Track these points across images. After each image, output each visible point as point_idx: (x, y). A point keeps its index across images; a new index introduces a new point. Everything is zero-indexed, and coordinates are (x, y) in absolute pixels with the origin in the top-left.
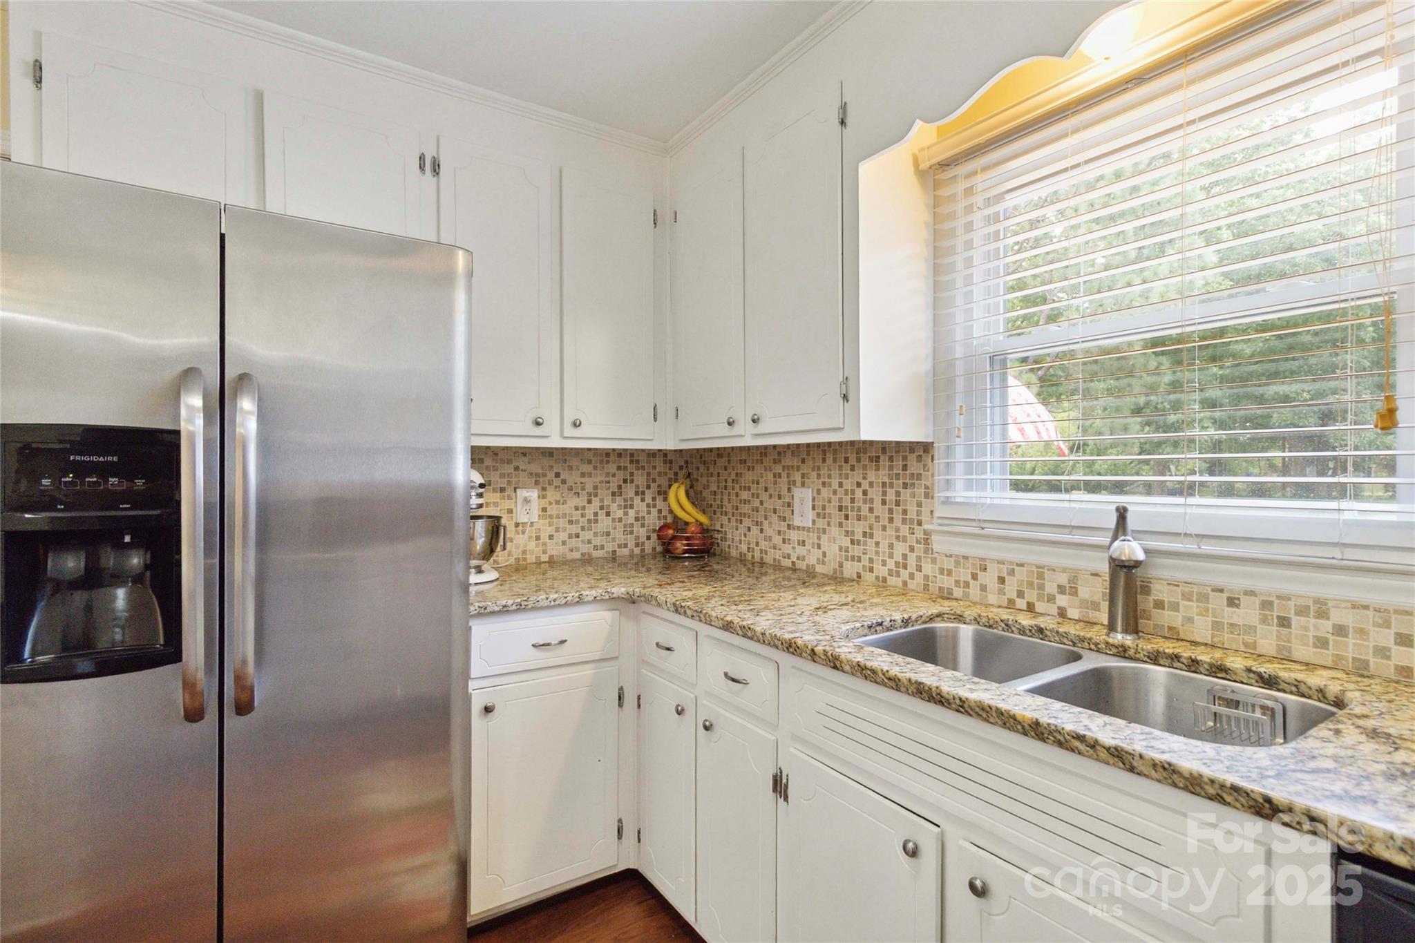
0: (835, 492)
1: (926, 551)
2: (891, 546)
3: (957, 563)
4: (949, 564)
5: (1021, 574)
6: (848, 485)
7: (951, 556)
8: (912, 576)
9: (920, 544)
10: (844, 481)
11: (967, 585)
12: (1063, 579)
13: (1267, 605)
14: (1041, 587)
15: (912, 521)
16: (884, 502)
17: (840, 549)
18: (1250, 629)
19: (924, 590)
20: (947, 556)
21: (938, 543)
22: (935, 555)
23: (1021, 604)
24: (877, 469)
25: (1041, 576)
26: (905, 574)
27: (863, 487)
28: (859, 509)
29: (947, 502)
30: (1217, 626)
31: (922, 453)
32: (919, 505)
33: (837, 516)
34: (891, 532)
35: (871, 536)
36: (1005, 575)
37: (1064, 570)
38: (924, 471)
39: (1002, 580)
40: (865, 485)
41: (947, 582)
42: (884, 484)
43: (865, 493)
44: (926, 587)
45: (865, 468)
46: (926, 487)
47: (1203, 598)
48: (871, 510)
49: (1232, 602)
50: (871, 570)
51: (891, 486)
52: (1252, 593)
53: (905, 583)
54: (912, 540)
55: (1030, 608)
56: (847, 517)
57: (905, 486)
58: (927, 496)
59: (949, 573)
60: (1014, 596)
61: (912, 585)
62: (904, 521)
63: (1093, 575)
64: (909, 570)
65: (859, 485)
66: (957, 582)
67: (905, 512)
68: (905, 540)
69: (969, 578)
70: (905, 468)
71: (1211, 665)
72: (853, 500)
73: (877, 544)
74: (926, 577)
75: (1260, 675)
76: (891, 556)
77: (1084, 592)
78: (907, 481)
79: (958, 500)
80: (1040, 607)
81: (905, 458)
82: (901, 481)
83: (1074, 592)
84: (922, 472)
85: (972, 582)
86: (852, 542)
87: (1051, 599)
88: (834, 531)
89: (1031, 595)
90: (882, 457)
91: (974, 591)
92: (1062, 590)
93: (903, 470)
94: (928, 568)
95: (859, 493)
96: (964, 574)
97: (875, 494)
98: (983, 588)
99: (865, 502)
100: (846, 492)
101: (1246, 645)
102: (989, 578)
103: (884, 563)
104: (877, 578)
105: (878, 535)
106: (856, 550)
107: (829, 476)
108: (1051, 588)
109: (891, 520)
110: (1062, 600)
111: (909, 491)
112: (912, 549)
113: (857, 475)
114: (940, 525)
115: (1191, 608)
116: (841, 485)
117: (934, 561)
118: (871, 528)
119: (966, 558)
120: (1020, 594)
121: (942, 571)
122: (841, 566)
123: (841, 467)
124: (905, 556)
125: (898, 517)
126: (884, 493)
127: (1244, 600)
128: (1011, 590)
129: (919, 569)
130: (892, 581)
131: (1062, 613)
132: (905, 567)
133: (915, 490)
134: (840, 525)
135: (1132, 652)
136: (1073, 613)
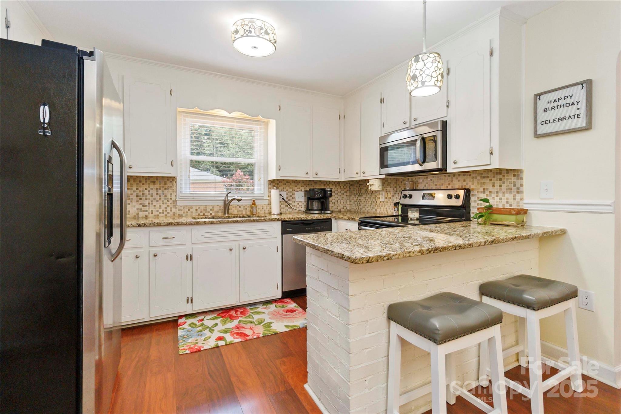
0: (134, 191)
1: (173, 206)
2: (160, 206)
3: (184, 208)
4: (180, 208)
5: (201, 208)
6: (140, 189)
7: (182, 206)
8: (168, 213)
9: (171, 204)
10: (139, 188)
11: (187, 212)
12: (211, 208)
13: (244, 207)
14: (206, 210)
15: (168, 198)
16: (157, 194)
17: (138, 209)
18: (242, 211)
19: (173, 216)
20: (181, 206)
21: (179, 203)
22: (177, 206)
23: (201, 214)
24: (154, 184)
25: (206, 208)
26: (166, 213)
28: (146, 196)
29: (181, 192)
30: (238, 211)
31: (172, 181)
32: (171, 194)
33: (135, 199)
34: (160, 202)
35: (152, 204)
36: (197, 208)
37: (211, 206)
38: (173, 185)
39: (197, 210)
40: (149, 189)
41: (180, 213)
42: (157, 189)
43: (149, 191)
44: (174, 215)
45: (149, 184)
46: (173, 189)
47: (236, 207)
48: (152, 196)
49: (240, 207)
50: (152, 213)
51: (160, 189)
52: (242, 205)
53: (166, 215)
54: (168, 203)
55: (204, 215)
56: (141, 199)
57: (165, 189)
58: (173, 192)
59: (181, 210)
60: (200, 213)
61: (168, 215)
62: (165, 199)
63: (217, 206)
64: (167, 211)
65: (146, 189)
66: (184, 212)
67: (166, 196)
68: (166, 203)
69: (187, 211)
70: (165, 184)
72: (143, 194)
73: (155, 206)
74: (174, 213)
76: (160, 208)
77: (215, 210)
78: (167, 188)
79: (183, 192)
80: (206, 214)
81: (165, 182)
82: (164, 188)
83: (213, 210)
84: (172, 186)
85: (188, 212)
86: (143, 206)
87: (209, 212)
88: (134, 203)
89: (204, 212)
90: (156, 181)
91: (189, 213)
92: (211, 210)
93: (165, 185)
94: (174, 210)
95: (146, 192)
96: (186, 210)
97: (154, 192)
98: (192, 212)
99: (149, 194)
100: (140, 191)
101: (242, 213)
102: (193, 210)
103: (158, 211)
104: (155, 215)
105: (155, 203)
106: (145, 208)
107: (132, 186)
108: (208, 210)
109: (160, 199)
110: (211, 212)
111: (167, 191)
112: (168, 206)
113: (146, 186)
114: (180, 198)
115: (234, 209)
116: (137, 189)
117: (176, 208)
118: (152, 201)
119: (187, 206)
120: (201, 212)
121: (179, 210)
122: (138, 214)
123: (137, 184)
124: (166, 208)
125: (163, 198)
126: (157, 191)
127: (241, 206)
128: (199, 212)
129: (171, 211)
130: (160, 215)
131: (211, 214)
132: (166, 211)
133: (169, 190)
134: (137, 201)
136: (213, 214)
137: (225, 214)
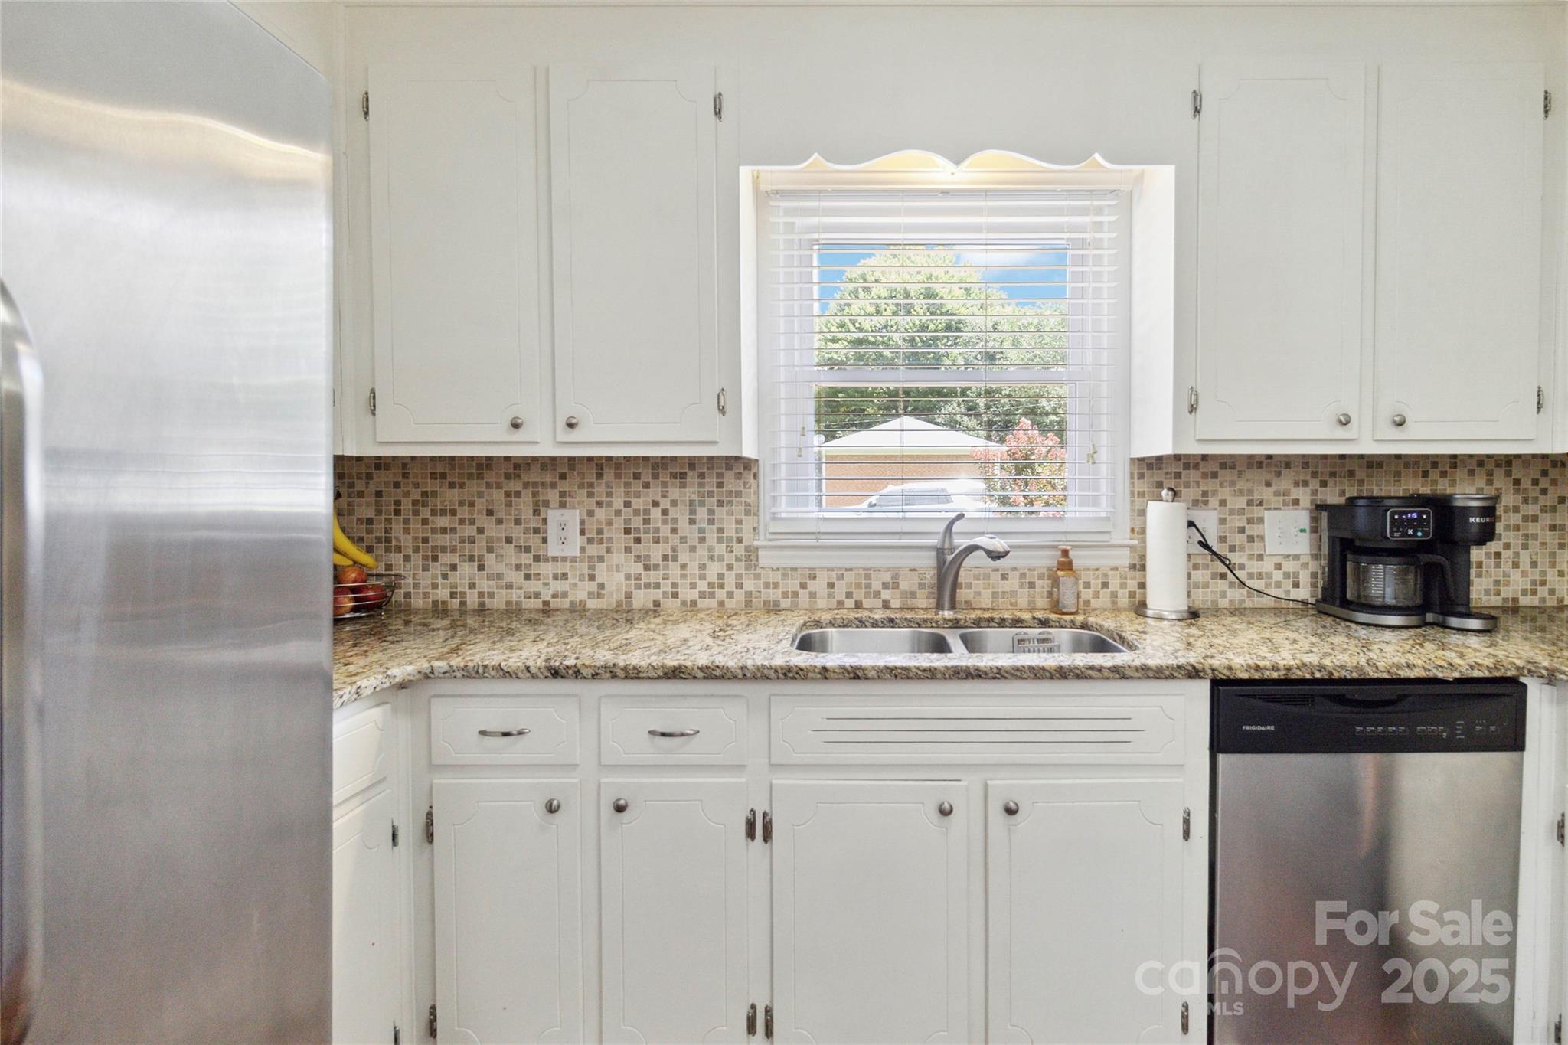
0: (618, 513)
1: (748, 568)
2: (703, 567)
3: (785, 575)
4: (777, 577)
5: (849, 577)
6: (638, 503)
7: (778, 569)
8: (730, 595)
9: (741, 561)
10: (633, 500)
11: (795, 594)
12: (887, 577)
13: (1023, 575)
14: (868, 586)
15: (729, 539)
16: (692, 522)
17: (628, 577)
18: (1014, 593)
19: (746, 606)
20: (773, 570)
21: (766, 559)
22: (759, 571)
23: (850, 603)
24: (683, 486)
25: (868, 577)
26: (721, 594)
27: (662, 506)
28: (657, 530)
29: (775, 518)
30: (995, 595)
31: (742, 470)
32: (739, 522)
33: (621, 540)
34: (702, 552)
35: (675, 559)
36: (834, 580)
37: (888, 569)
38: (745, 488)
39: (831, 585)
40: (665, 503)
41: (773, 595)
42: (692, 503)
43: (665, 512)
44: (748, 604)
45: (665, 484)
46: (747, 504)
47: (987, 577)
48: (674, 531)
49: (1004, 577)
50: (675, 595)
51: (702, 504)
52: (1015, 569)
53: (721, 604)
54: (730, 559)
55: (858, 606)
56: (638, 541)
57: (720, 503)
58: (748, 513)
59: (776, 586)
60: (843, 597)
61: (730, 604)
62: (720, 540)
63: (911, 570)
64: (727, 588)
65: (656, 504)
66: (785, 595)
67: (721, 530)
68: (721, 558)
69: (797, 588)
70: (720, 485)
71: (1013, 620)
72: (647, 521)
73: (684, 566)
74: (749, 594)
75: (1040, 620)
76: (703, 577)
77: (904, 585)
78: (724, 498)
79: (783, 515)
80: (866, 603)
81: (720, 475)
82: (715, 499)
83: (896, 586)
84: (742, 489)
85: (801, 592)
86: (647, 568)
87: (877, 595)
88: (618, 557)
89: (859, 595)
90: (690, 474)
91: (804, 598)
92: (885, 586)
93: (717, 487)
94: (749, 585)
95: (656, 513)
96: (793, 585)
97: (681, 514)
98: (813, 595)
99: (665, 522)
100: (637, 512)
101: (1011, 604)
102: (819, 586)
103: (693, 586)
104: (684, 603)
105: (684, 557)
106: (653, 576)
107: (609, 495)
108: (876, 585)
109: (702, 540)
110: (886, 595)
111: (725, 509)
112: (730, 567)
113: (655, 492)
114: (770, 540)
115: (978, 585)
116: (627, 504)
117: (757, 577)
118: (674, 550)
119: (794, 569)
120: (849, 595)
121: (767, 585)
122: (629, 596)
123: (627, 485)
124: (721, 576)
125: (711, 537)
126: (693, 512)
127: (1011, 574)
128: (840, 593)
129: (739, 586)
130: (703, 603)
131: (886, 605)
132: (721, 586)
133: (734, 507)
134: (628, 550)
135: (962, 623)
136: (895, 603)
137: (939, 607)
